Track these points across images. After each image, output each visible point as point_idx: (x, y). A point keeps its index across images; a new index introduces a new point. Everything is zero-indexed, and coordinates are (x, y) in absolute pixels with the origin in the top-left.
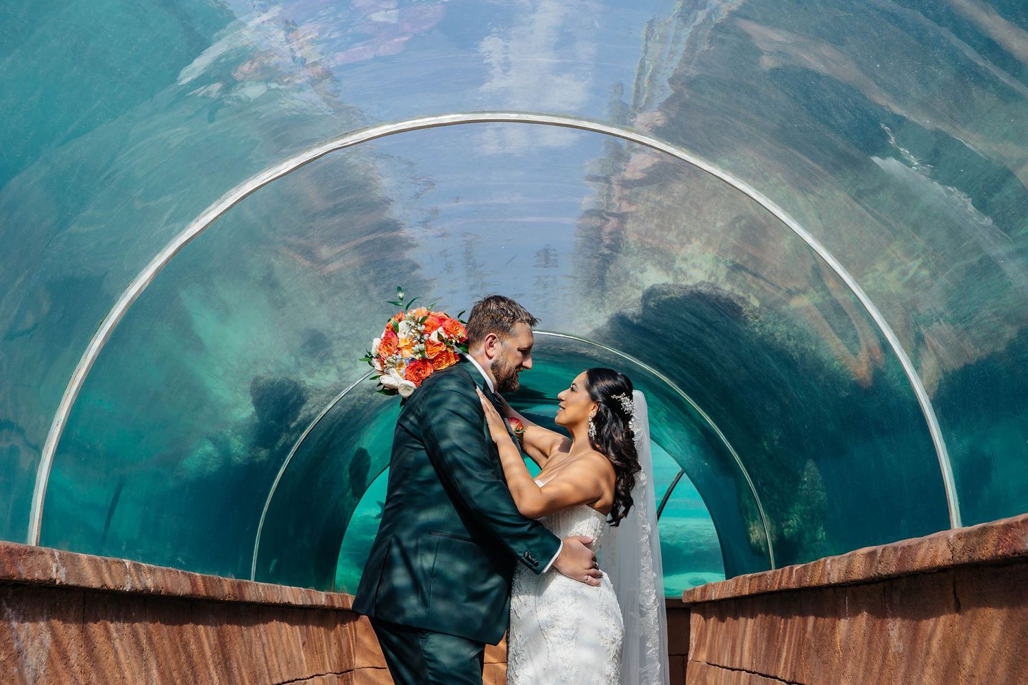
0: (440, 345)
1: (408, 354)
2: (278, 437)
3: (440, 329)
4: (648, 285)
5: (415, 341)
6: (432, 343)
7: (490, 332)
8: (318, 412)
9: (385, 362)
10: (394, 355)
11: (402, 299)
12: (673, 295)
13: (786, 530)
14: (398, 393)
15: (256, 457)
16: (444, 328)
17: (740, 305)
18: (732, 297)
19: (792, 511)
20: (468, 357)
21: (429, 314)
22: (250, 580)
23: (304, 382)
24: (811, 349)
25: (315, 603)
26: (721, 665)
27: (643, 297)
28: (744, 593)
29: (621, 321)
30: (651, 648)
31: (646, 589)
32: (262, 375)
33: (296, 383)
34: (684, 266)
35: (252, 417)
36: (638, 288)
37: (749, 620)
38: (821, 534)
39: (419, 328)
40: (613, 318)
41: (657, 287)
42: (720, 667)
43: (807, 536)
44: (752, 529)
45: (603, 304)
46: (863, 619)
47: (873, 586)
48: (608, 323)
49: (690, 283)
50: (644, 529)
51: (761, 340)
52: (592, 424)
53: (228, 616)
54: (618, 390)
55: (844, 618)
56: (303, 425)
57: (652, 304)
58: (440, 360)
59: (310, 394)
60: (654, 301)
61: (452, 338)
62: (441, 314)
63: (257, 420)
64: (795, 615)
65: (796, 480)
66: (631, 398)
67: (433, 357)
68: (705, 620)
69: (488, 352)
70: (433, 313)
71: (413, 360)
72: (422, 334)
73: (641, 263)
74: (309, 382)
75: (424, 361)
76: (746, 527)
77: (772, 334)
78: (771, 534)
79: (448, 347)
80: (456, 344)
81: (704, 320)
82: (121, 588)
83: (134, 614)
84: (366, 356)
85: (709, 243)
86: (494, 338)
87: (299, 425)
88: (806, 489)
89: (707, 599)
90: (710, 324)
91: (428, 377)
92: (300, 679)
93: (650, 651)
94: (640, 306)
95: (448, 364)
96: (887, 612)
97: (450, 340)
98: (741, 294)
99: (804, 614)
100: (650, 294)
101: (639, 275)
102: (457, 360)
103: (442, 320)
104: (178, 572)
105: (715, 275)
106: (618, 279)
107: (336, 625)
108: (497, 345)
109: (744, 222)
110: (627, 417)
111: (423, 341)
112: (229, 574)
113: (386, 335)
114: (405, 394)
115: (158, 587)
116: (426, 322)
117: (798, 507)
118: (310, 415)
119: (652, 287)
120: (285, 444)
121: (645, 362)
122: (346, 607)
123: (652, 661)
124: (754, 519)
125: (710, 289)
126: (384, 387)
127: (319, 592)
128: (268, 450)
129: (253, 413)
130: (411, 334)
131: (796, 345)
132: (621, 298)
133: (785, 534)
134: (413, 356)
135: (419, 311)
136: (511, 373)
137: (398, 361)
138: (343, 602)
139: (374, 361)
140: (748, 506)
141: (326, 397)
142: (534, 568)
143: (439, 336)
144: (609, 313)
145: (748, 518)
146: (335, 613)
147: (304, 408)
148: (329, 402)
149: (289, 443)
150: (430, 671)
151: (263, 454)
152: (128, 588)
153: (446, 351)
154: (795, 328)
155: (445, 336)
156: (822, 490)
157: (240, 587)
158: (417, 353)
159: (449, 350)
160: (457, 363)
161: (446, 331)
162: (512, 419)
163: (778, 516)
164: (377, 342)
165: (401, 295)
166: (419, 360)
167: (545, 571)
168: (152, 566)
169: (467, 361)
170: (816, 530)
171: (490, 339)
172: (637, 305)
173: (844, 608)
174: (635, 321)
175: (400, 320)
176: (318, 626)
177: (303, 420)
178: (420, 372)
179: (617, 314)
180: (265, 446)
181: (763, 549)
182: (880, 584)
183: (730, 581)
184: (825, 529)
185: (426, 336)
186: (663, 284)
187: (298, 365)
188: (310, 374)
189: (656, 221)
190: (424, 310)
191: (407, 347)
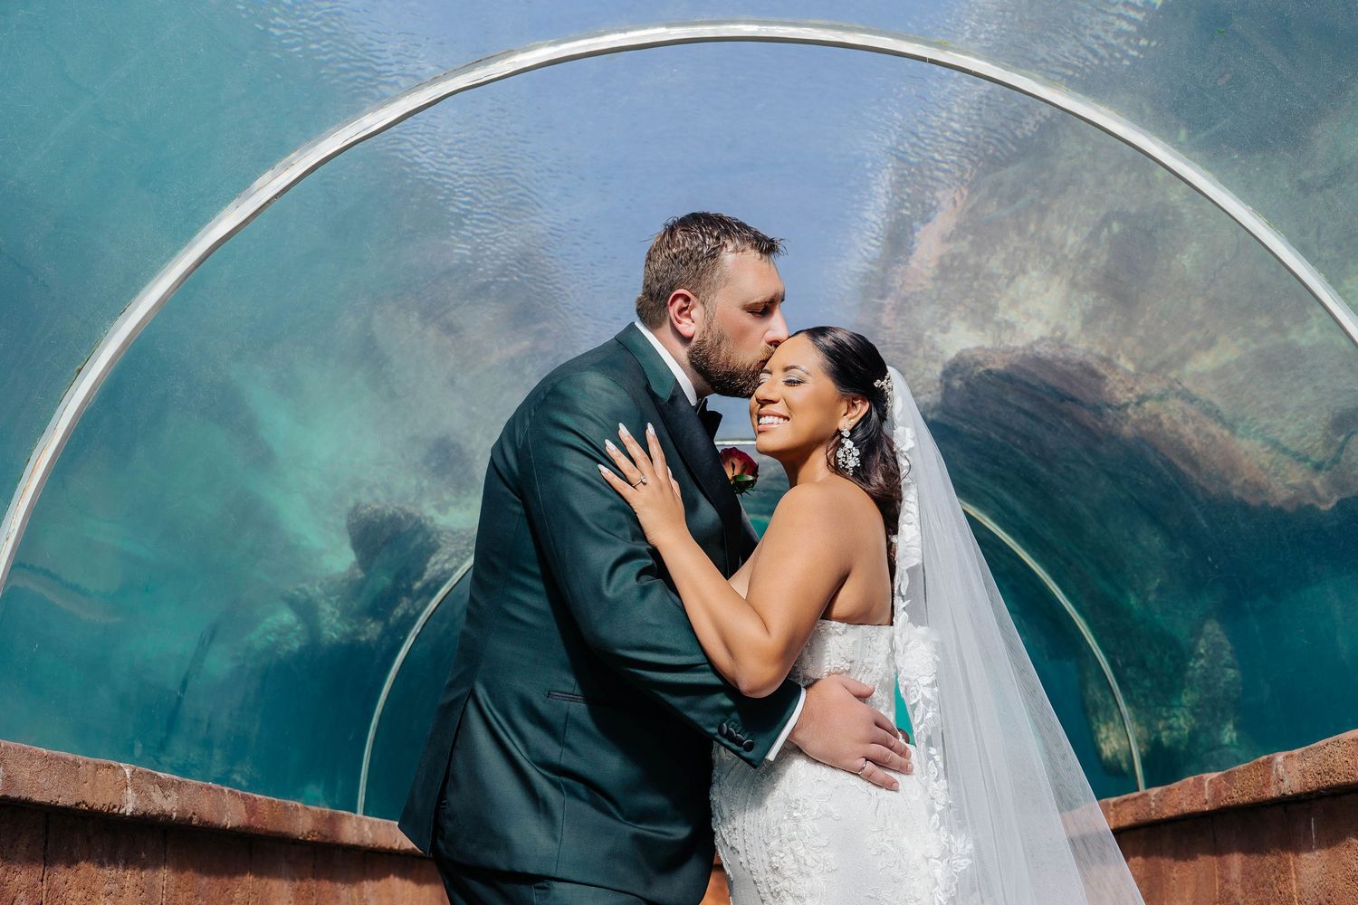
4: (951, 354)
15: (359, 634)
19: (1175, 702)
22: (356, 812)
34: (1012, 315)
38: (1229, 735)
41: (966, 355)
49: (1019, 343)
53: (314, 866)
55: (1307, 853)
56: (432, 585)
64: (1202, 855)
69: (681, 327)
73: (942, 318)
77: (1157, 416)
78: (1138, 742)
82: (116, 810)
83: (143, 855)
85: (1055, 270)
86: (687, 298)
87: (427, 585)
88: (1202, 666)
101: (939, 338)
104: (222, 791)
108: (696, 313)
115: (185, 811)
117: (1188, 698)
119: (959, 356)
120: (405, 616)
125: (1054, 349)
133: (1163, 739)
140: (1098, 701)
142: (745, 754)
145: (1098, 721)
147: (433, 560)
149: (412, 612)
152: (128, 809)
157: (332, 821)
168: (175, 777)
170: (1219, 729)
171: (679, 302)
172: (933, 389)
181: (1124, 765)
184: (1237, 727)
187: (421, 492)
189: (970, 237)
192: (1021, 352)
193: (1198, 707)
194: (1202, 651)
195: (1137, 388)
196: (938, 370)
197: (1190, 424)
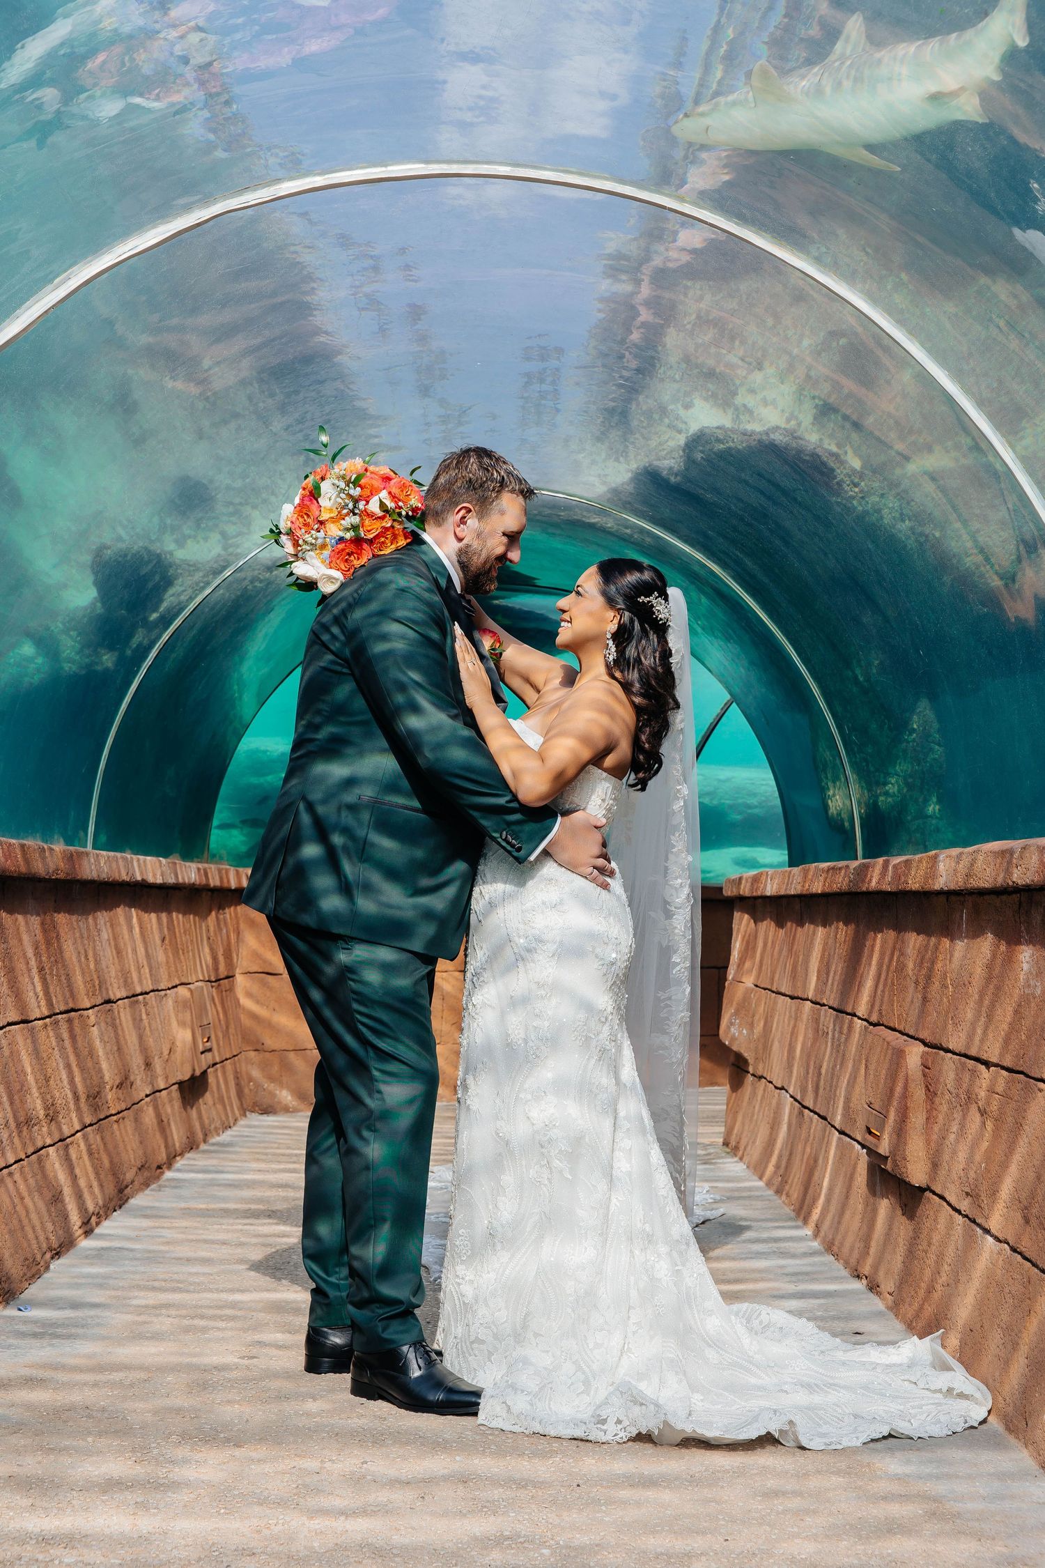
0: (382, 518)
1: (334, 531)
2: (130, 636)
3: (384, 494)
4: (694, 428)
5: (345, 511)
6: (371, 515)
7: (463, 502)
8: (191, 599)
9: (301, 542)
10: (313, 532)
11: (325, 446)
12: (731, 444)
13: (882, 798)
14: (317, 588)
15: (97, 664)
16: (390, 493)
17: (832, 465)
18: (819, 451)
19: (891, 770)
20: (425, 536)
21: (366, 470)
22: (85, 846)
23: (171, 553)
24: (933, 535)
25: (181, 880)
26: (774, 989)
27: (687, 445)
28: (814, 891)
29: (652, 479)
30: (678, 964)
31: (676, 878)
32: (109, 543)
33: (159, 556)
34: (751, 401)
35: (93, 604)
36: (680, 432)
37: (820, 929)
39: (352, 492)
40: (640, 474)
41: (707, 431)
42: (773, 992)
43: (912, 809)
44: (831, 793)
45: (625, 453)
46: (986, 944)
47: (1004, 897)
48: (632, 479)
49: (755, 427)
50: (679, 791)
51: (861, 518)
52: (611, 643)
53: (56, 901)
54: (646, 589)
55: (959, 939)
57: (699, 456)
58: (383, 539)
59: (179, 571)
60: (702, 452)
61: (400, 508)
62: (384, 470)
63: (99, 609)
64: (888, 928)
65: (901, 726)
66: (666, 599)
67: (372, 536)
68: (755, 922)
69: (458, 530)
70: (371, 468)
71: (341, 539)
72: (356, 501)
74: (180, 554)
75: (358, 541)
76: (823, 790)
78: (859, 803)
79: (394, 520)
80: (407, 516)
81: (777, 486)
84: (272, 531)
86: (469, 511)
88: (914, 740)
89: (759, 893)
90: (785, 492)
91: (363, 566)
92: (158, 990)
93: (678, 968)
94: (681, 457)
95: (393, 547)
96: (1021, 937)
97: (397, 510)
98: (834, 449)
99: (900, 928)
100: (698, 440)
101: (682, 412)
102: (409, 540)
103: (387, 479)
105: (797, 418)
106: (649, 414)
107: (210, 912)
108: (472, 522)
109: (843, 341)
110: (661, 629)
111: (357, 511)
112: (56, 837)
113: (302, 500)
114: (327, 588)
116: (363, 482)
117: (902, 767)
118: (180, 603)
121: (686, 540)
122: (225, 885)
123: (679, 983)
124: (835, 779)
126: (298, 578)
127: (187, 864)
128: (116, 654)
129: (95, 598)
130: (339, 500)
131: (912, 529)
132: (653, 444)
134: (341, 534)
135: (351, 465)
136: (488, 566)
137: (320, 541)
138: (221, 879)
139: (284, 538)
141: (204, 576)
142: (515, 854)
143: (382, 505)
144: (634, 466)
145: (827, 778)
146: (209, 893)
147: (171, 591)
148: (208, 584)
150: (355, 996)
151: (108, 660)
153: (392, 527)
154: (913, 503)
155: (390, 504)
156: (939, 745)
157: (72, 857)
158: (348, 530)
159: (397, 526)
160: (407, 544)
161: (393, 497)
162: (485, 631)
163: (871, 777)
164: (288, 510)
165: (324, 438)
166: (351, 540)
167: (532, 858)
169: (423, 542)
170: (926, 801)
171: (463, 512)
173: (960, 926)
174: (673, 479)
175: (323, 479)
176: (184, 914)
177: (168, 610)
178: (352, 558)
179: (645, 468)
180: (111, 648)
181: (846, 824)
182: (1014, 896)
183: (796, 870)
184: (939, 801)
185: (361, 505)
186: (718, 428)
187: (163, 529)
188: (181, 543)
190: (358, 463)
191: (334, 520)
192: (757, 437)
193: (911, 776)
194: (915, 726)
195: (863, 484)
196: (681, 440)
197: (907, 522)
